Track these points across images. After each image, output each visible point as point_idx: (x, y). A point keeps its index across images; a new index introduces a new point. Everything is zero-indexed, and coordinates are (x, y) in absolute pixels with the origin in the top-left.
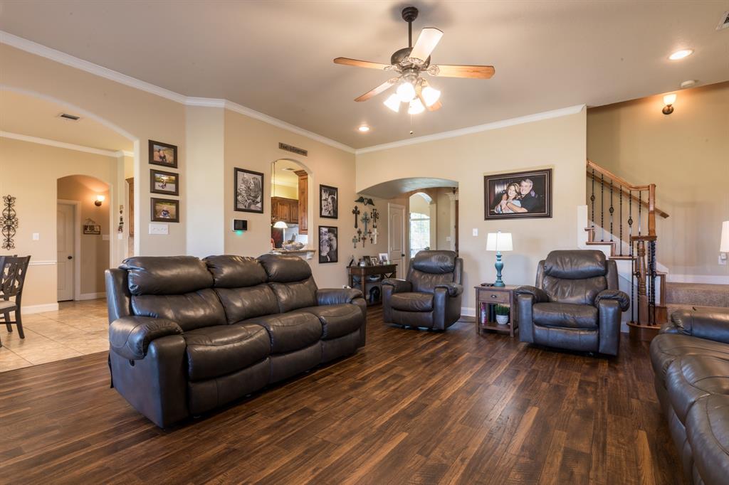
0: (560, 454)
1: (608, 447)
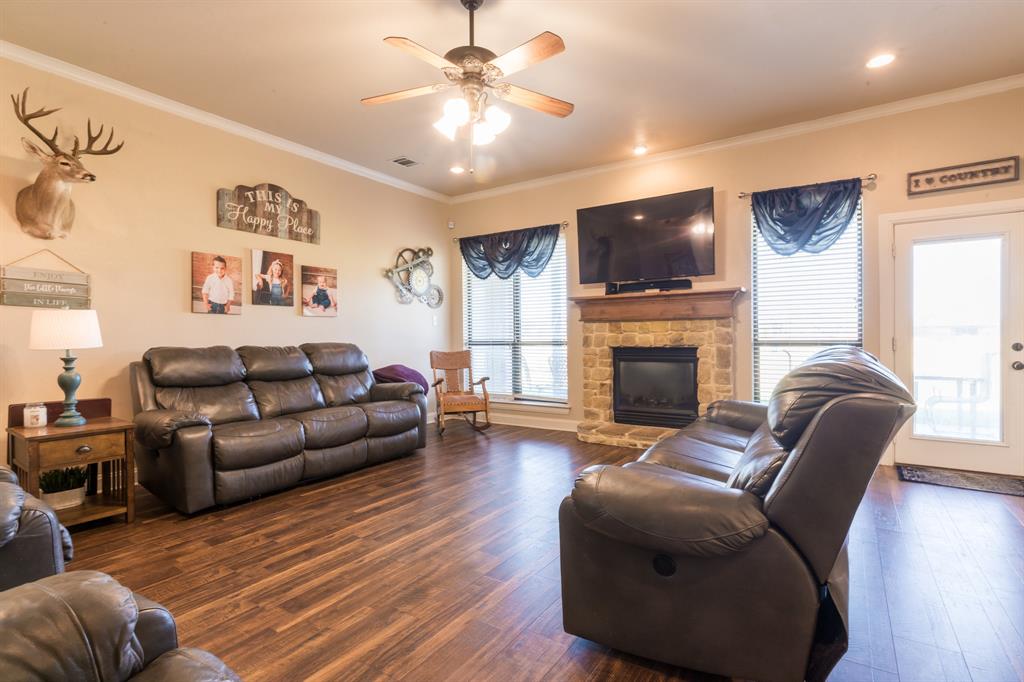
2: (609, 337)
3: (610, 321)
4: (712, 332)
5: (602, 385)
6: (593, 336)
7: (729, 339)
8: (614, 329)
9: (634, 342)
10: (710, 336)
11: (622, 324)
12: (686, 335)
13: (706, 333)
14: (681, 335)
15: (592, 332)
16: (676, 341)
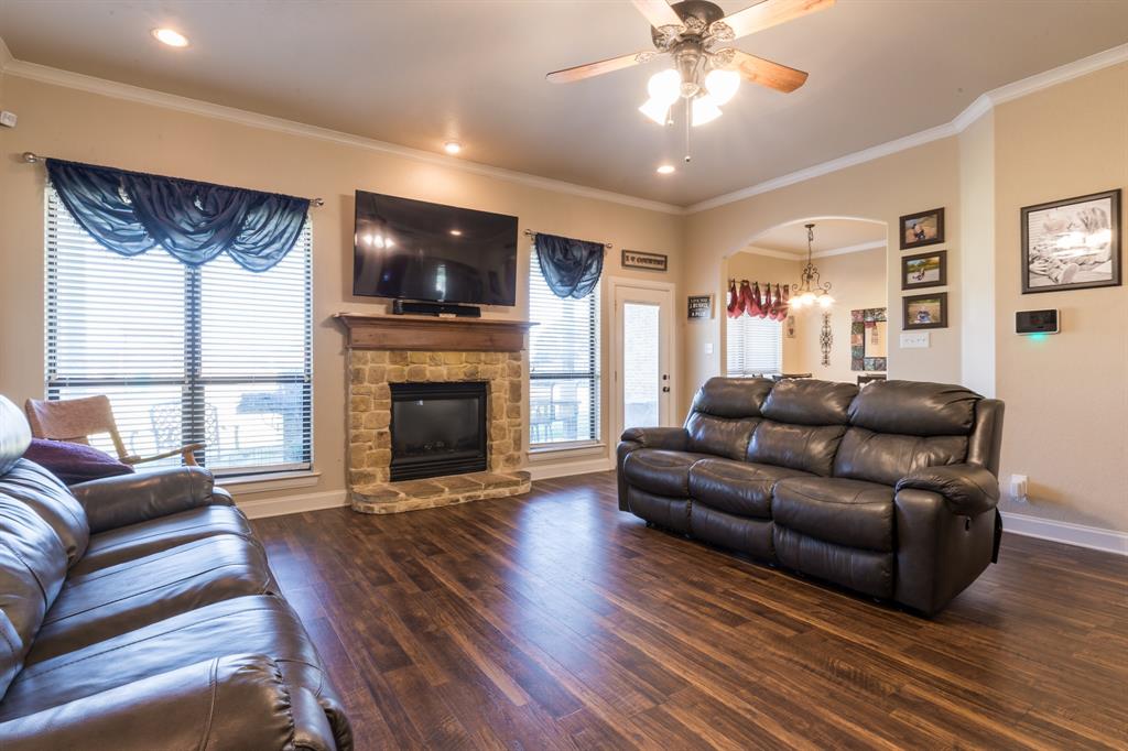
0: (411, 653)
1: (370, 698)
2: (390, 371)
3: (392, 349)
4: (505, 365)
5: (381, 434)
6: (367, 368)
7: (517, 372)
8: (398, 359)
9: (425, 375)
10: (503, 369)
11: (409, 353)
12: (481, 367)
13: (500, 366)
14: (477, 368)
15: (365, 363)
16: (472, 374)
